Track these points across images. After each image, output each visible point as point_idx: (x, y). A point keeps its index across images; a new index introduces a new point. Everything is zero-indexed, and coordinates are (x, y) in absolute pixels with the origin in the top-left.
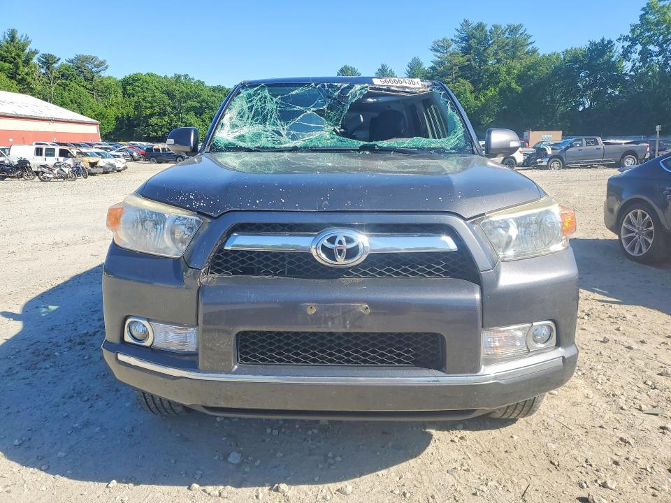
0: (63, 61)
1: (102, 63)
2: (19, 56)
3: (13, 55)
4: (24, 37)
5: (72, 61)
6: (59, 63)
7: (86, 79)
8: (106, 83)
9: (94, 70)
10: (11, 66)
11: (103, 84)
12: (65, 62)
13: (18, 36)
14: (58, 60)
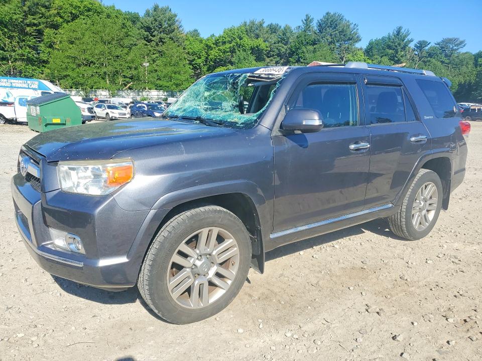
0: (432, 44)
1: (462, 42)
2: (399, 44)
3: (396, 44)
4: (406, 31)
5: (438, 44)
6: (429, 46)
7: (446, 56)
8: (461, 57)
9: (454, 48)
10: (393, 52)
11: (459, 59)
12: (433, 45)
13: (402, 31)
14: (428, 44)
